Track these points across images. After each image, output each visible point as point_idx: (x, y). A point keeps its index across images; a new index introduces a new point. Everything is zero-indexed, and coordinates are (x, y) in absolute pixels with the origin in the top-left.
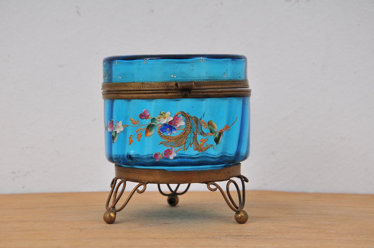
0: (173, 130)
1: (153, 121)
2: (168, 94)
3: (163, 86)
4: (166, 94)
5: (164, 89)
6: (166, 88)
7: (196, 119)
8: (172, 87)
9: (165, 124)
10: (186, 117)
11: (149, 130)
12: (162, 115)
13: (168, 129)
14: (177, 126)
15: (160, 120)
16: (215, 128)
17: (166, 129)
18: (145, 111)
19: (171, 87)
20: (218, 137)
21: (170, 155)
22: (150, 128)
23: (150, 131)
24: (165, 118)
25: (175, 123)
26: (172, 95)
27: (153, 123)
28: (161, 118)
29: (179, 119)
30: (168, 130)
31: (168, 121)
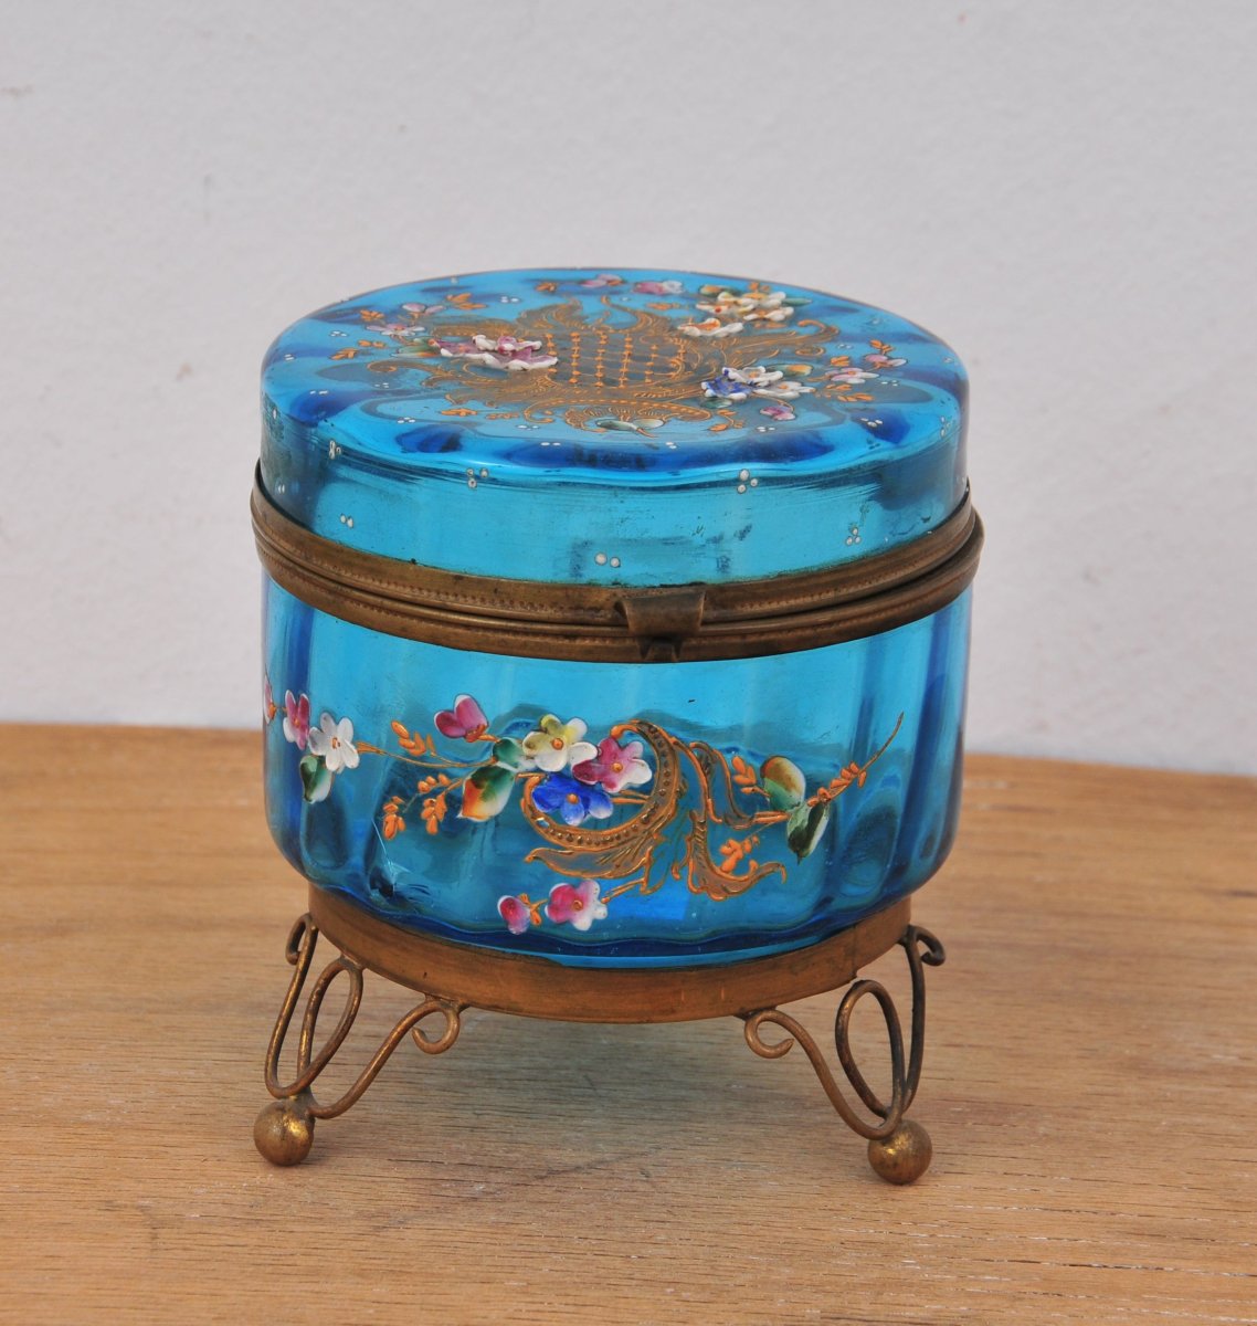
0: (592, 803)
1: (499, 753)
2: (578, 642)
3: (553, 605)
4: (567, 642)
5: (559, 615)
6: (569, 615)
7: (705, 754)
8: (597, 610)
9: (559, 776)
10: (660, 745)
11: (482, 791)
12: (545, 731)
13: (572, 797)
14: (612, 785)
15: (533, 752)
16: (794, 786)
17: (564, 794)
18: (465, 703)
19: (591, 609)
20: (806, 823)
21: (578, 913)
22: (486, 784)
23: (485, 797)
24: (558, 747)
25: (604, 774)
26: (596, 647)
27: (500, 764)
28: (538, 745)
29: (627, 753)
30: (574, 803)
31: (573, 764)
